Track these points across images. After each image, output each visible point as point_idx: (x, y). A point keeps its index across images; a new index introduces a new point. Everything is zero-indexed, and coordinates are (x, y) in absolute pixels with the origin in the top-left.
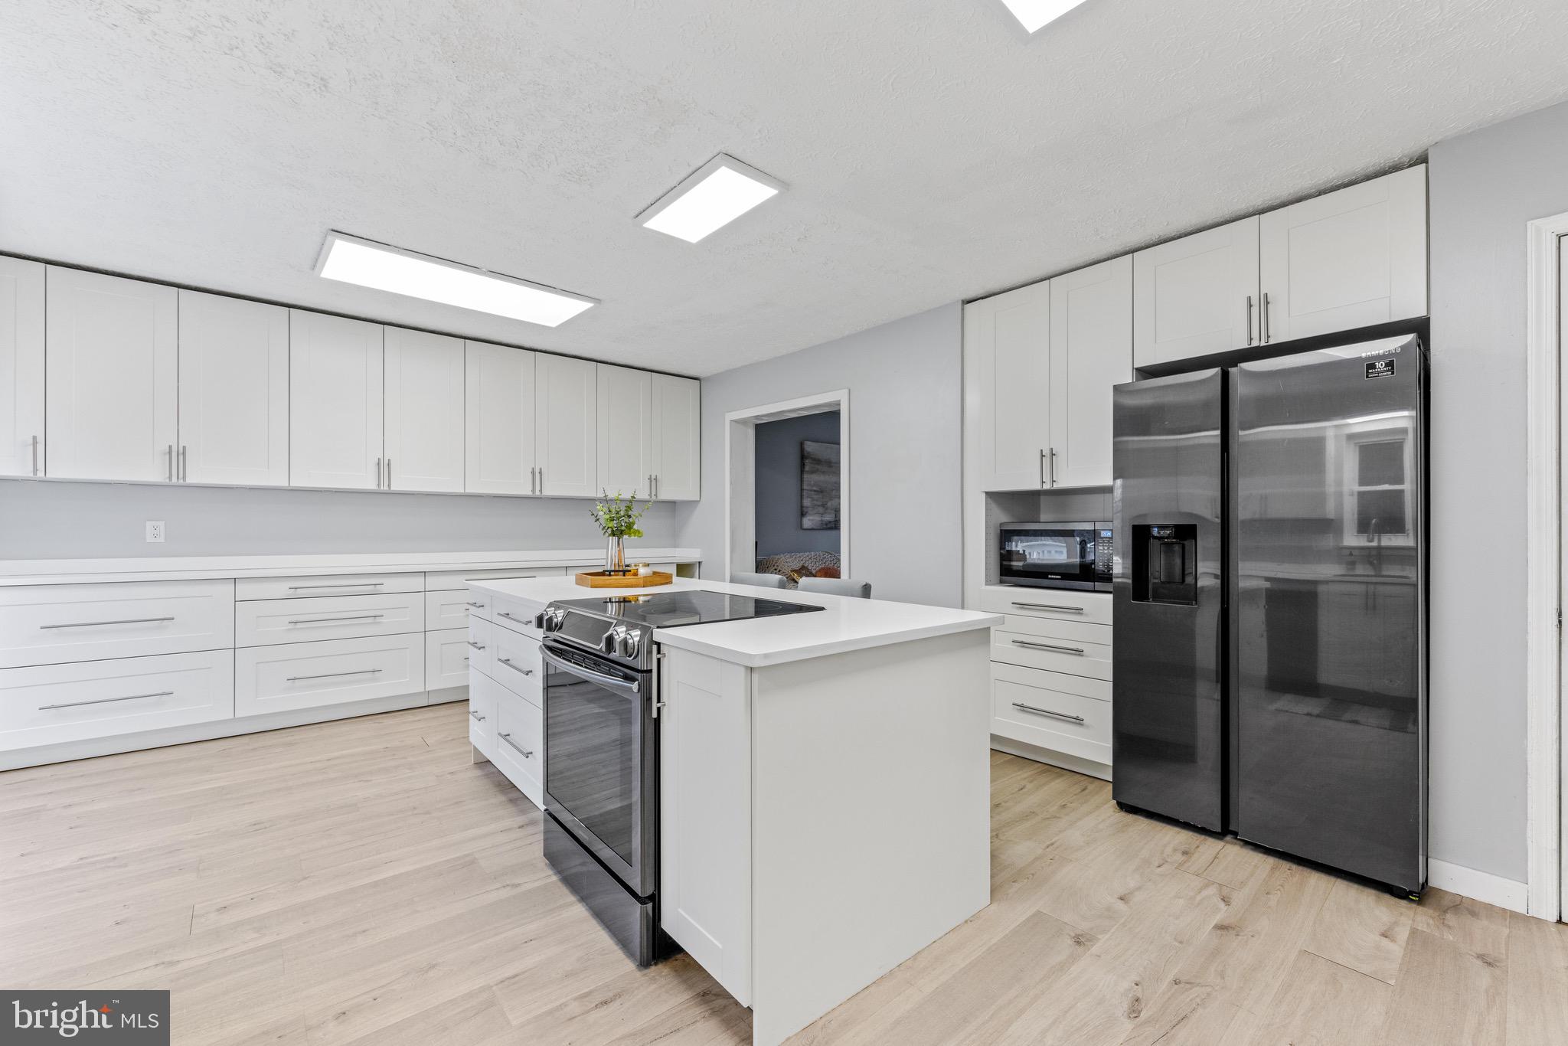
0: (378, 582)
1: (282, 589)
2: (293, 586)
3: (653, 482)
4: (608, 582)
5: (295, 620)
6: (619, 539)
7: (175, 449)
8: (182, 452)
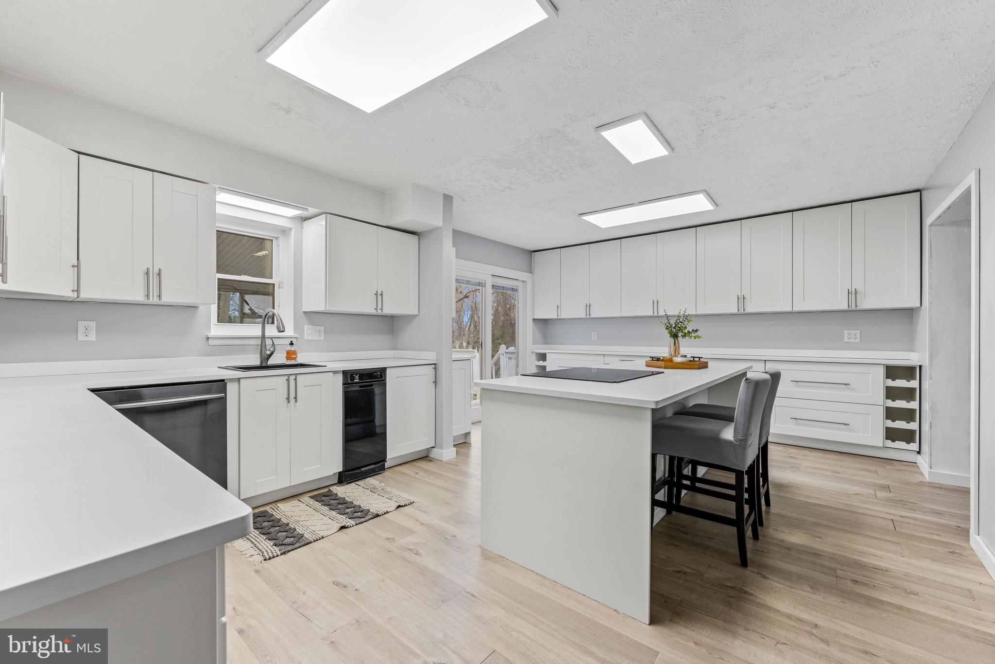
2: (622, 359)
3: (853, 296)
4: (651, 364)
6: (675, 340)
7: (588, 305)
8: (590, 306)
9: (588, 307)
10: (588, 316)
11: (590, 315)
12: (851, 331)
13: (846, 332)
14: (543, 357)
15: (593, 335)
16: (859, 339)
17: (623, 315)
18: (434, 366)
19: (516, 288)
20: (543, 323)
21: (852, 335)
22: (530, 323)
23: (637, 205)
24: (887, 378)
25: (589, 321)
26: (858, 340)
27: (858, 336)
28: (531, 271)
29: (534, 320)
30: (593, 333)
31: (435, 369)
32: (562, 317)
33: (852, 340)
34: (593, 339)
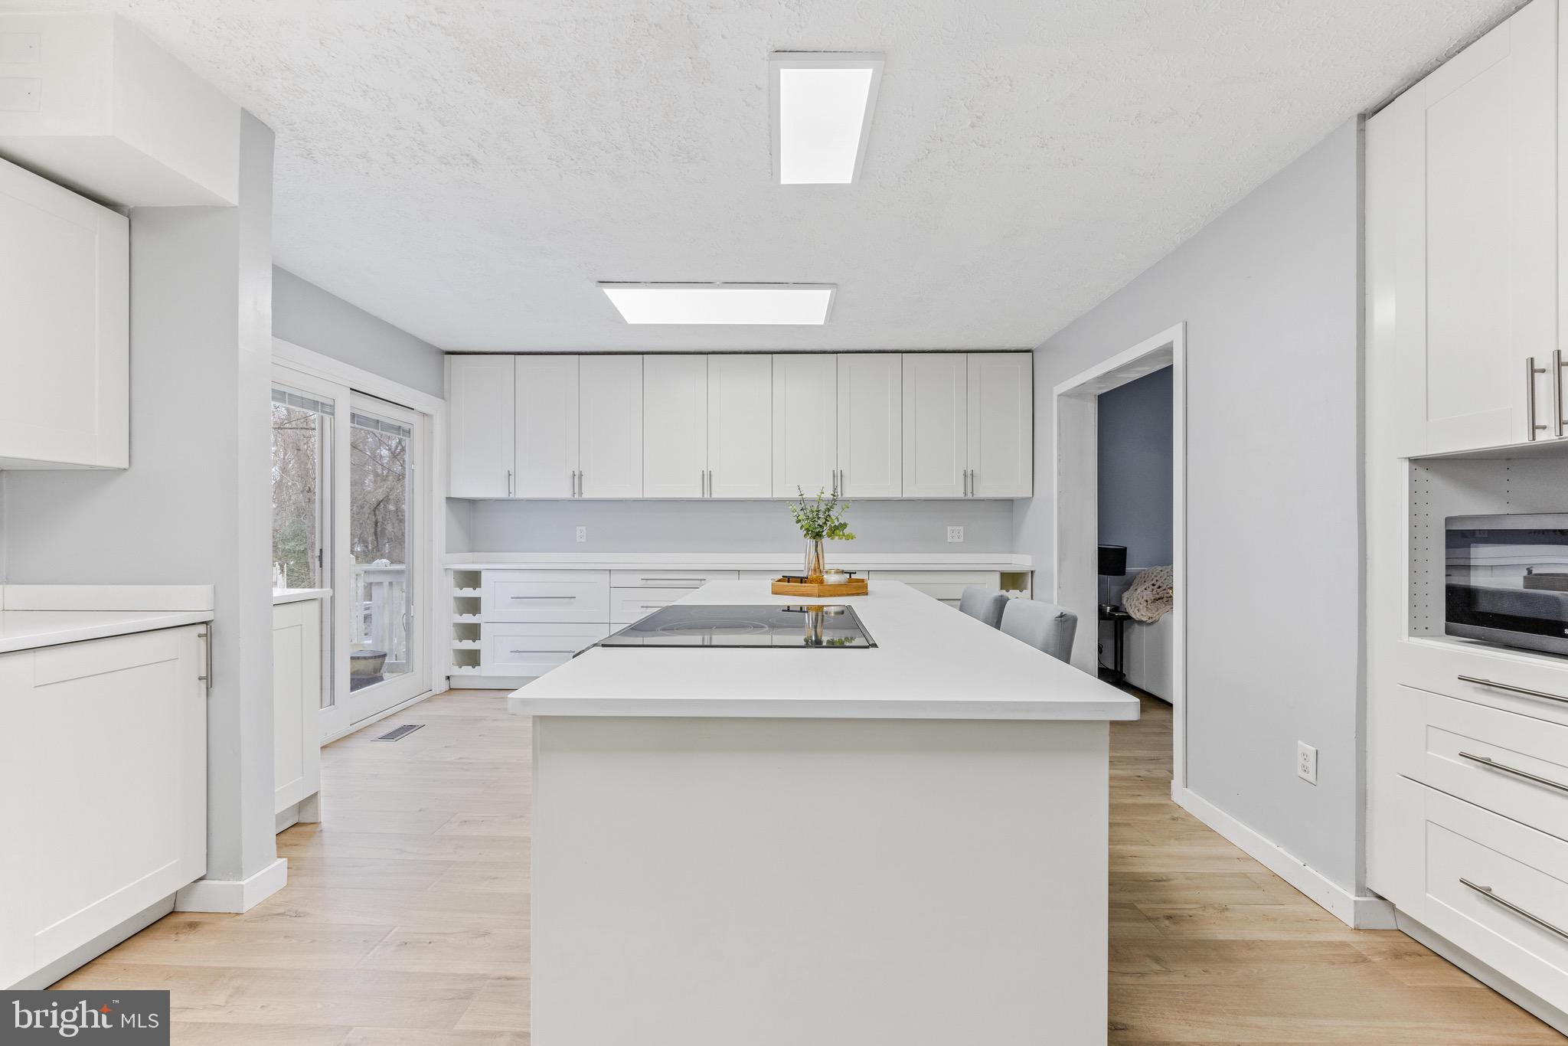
0: (702, 578)
1: (636, 580)
2: (646, 577)
3: (969, 479)
4: (786, 589)
5: (645, 605)
6: (817, 542)
7: (577, 473)
8: (581, 476)
9: (578, 478)
10: (576, 496)
11: (581, 493)
12: (954, 528)
13: (949, 528)
14: (472, 579)
15: (578, 532)
16: (962, 538)
17: (651, 494)
18: (202, 629)
19: (406, 427)
20: (466, 507)
21: (955, 533)
22: (440, 510)
23: (718, 287)
24: (1001, 589)
25: (578, 505)
26: (961, 540)
27: (962, 534)
28: (441, 393)
29: (449, 499)
30: (578, 528)
31: (208, 637)
32: (520, 495)
33: (956, 540)
34: (579, 540)
